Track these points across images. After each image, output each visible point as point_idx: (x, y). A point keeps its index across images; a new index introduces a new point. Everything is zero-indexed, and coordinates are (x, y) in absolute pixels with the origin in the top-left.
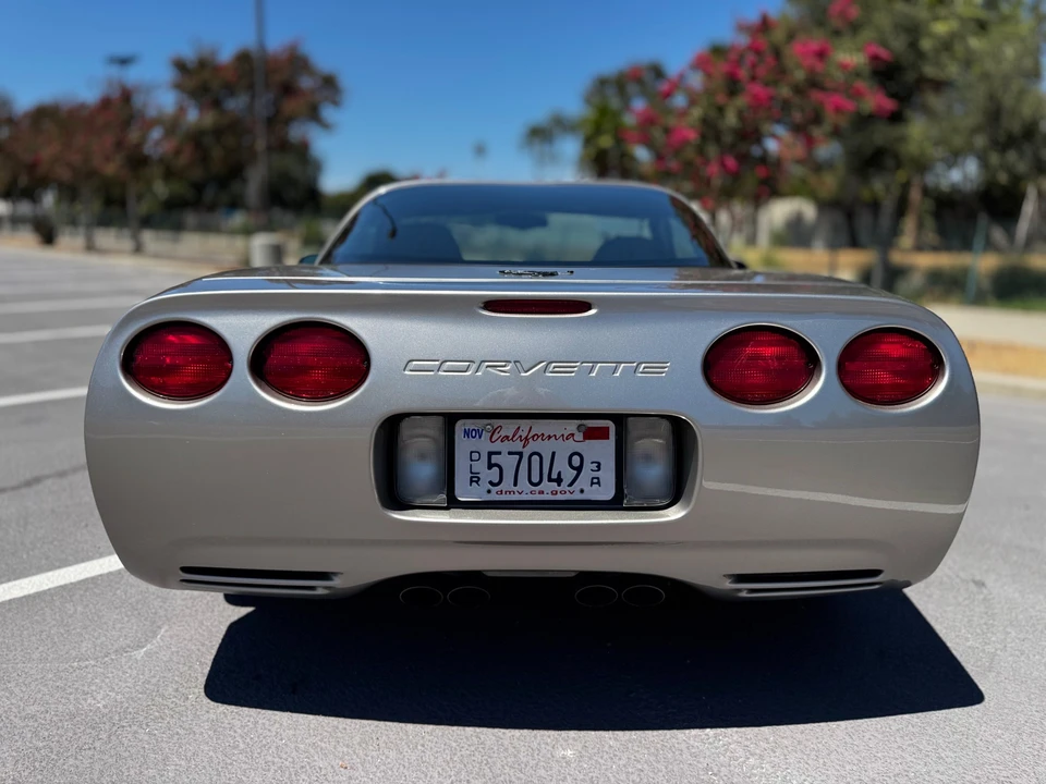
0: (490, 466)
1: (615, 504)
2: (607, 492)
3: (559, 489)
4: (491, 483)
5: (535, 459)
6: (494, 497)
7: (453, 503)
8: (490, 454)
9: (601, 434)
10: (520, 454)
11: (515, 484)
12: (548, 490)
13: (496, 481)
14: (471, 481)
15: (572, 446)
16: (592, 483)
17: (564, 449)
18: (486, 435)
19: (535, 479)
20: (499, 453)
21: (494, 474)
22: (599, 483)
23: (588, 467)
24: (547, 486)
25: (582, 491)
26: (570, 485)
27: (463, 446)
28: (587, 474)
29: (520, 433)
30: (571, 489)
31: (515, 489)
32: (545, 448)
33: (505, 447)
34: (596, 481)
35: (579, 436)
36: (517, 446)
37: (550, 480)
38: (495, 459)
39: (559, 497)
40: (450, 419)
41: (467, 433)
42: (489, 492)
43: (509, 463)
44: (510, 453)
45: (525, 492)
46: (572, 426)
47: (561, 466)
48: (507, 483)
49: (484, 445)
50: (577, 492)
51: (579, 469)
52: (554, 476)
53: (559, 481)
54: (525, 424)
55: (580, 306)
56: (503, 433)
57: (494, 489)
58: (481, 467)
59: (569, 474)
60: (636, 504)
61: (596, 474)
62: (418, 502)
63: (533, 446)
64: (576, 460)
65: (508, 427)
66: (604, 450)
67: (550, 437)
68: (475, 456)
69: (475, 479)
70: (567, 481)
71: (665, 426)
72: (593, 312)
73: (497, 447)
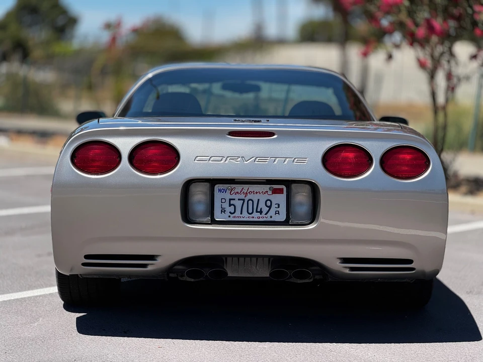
0: (230, 205)
1: (286, 223)
2: (282, 217)
3: (261, 216)
4: (230, 213)
5: (250, 202)
6: (231, 219)
7: (214, 222)
8: (230, 200)
9: (280, 191)
10: (244, 200)
11: (241, 214)
12: (256, 217)
13: (233, 211)
14: (222, 212)
15: (266, 197)
16: (276, 213)
17: (263, 198)
18: (228, 192)
19: (250, 211)
20: (234, 199)
21: (232, 209)
22: (279, 213)
23: (274, 206)
24: (256, 215)
25: (271, 217)
26: (266, 214)
27: (218, 196)
28: (273, 209)
29: (243, 191)
30: (266, 216)
31: (241, 216)
32: (255, 198)
33: (237, 197)
34: (277, 213)
35: (270, 192)
36: (242, 196)
37: (257, 212)
38: (232, 202)
39: (261, 220)
40: (213, 182)
41: (220, 190)
42: (229, 216)
43: (238, 204)
44: (239, 200)
45: (246, 217)
46: (267, 187)
47: (262, 205)
48: (238, 213)
49: (228, 196)
50: (269, 217)
51: (270, 207)
52: (259, 210)
53: (261, 212)
54: (246, 187)
55: (270, 134)
56: (236, 191)
57: (232, 216)
58: (226, 205)
59: (265, 209)
60: (295, 222)
61: (278, 209)
62: (198, 220)
63: (249, 197)
64: (269, 203)
65: (238, 188)
66: (281, 199)
67: (257, 193)
68: (223, 201)
69: (223, 211)
70: (264, 212)
71: (307, 188)
72: (275, 136)
73: (233, 197)
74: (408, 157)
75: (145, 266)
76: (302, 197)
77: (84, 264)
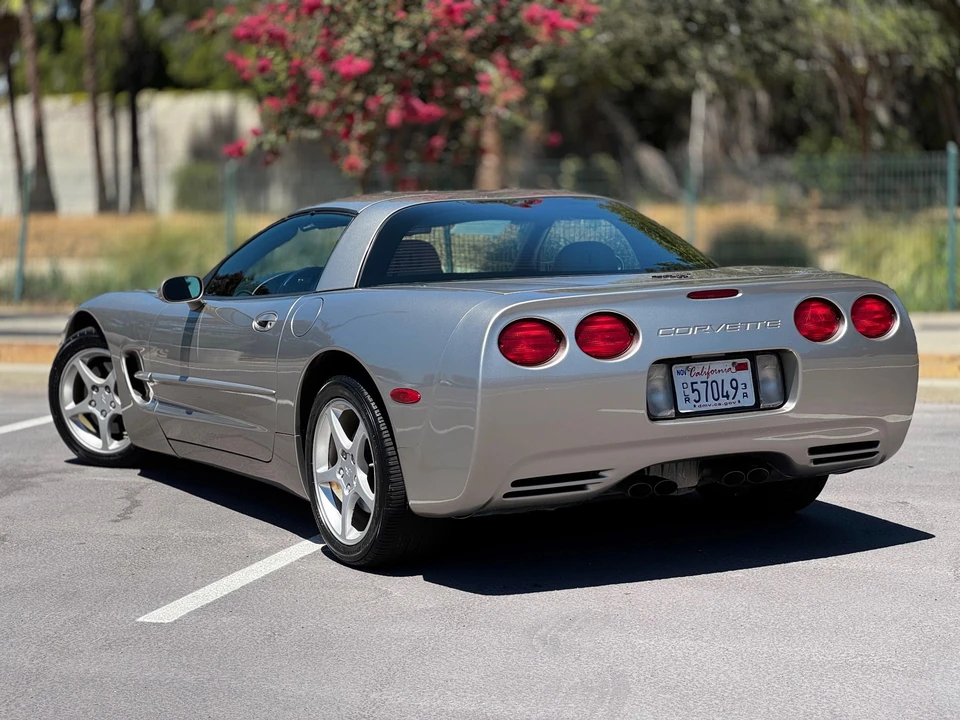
0: (693, 391)
1: (756, 407)
2: (751, 401)
3: (728, 401)
4: (695, 401)
5: (714, 385)
6: (697, 409)
7: (679, 415)
8: (692, 384)
9: (744, 367)
10: (707, 382)
11: (707, 401)
12: (723, 403)
13: (697, 399)
14: (685, 401)
17: (728, 377)
18: (688, 373)
19: (716, 397)
20: (696, 383)
21: (696, 396)
22: (747, 396)
23: (740, 387)
24: (723, 400)
25: (739, 402)
26: (733, 399)
27: (678, 380)
28: (740, 391)
29: (704, 370)
30: (734, 401)
31: (707, 403)
32: (718, 377)
33: (698, 379)
34: (745, 395)
35: (734, 370)
36: (704, 378)
37: (723, 396)
38: (695, 386)
39: (729, 406)
40: (669, 363)
41: (678, 372)
42: (695, 406)
43: (701, 387)
44: (701, 382)
45: (712, 405)
46: (729, 363)
47: (727, 387)
48: (703, 401)
49: (688, 379)
50: (737, 402)
51: (736, 389)
52: (725, 394)
53: (727, 397)
54: (706, 365)
55: (734, 292)
56: (696, 371)
57: (697, 404)
58: (689, 391)
59: (732, 392)
60: (767, 405)
61: (745, 391)
62: (660, 415)
63: (712, 377)
64: (734, 383)
65: (698, 367)
66: (746, 376)
67: (719, 371)
68: (685, 386)
69: (687, 399)
70: (731, 397)
71: (774, 359)
72: (740, 295)
73: (695, 379)
74: (876, 308)
75: (583, 487)
76: (768, 372)
77: (507, 495)
